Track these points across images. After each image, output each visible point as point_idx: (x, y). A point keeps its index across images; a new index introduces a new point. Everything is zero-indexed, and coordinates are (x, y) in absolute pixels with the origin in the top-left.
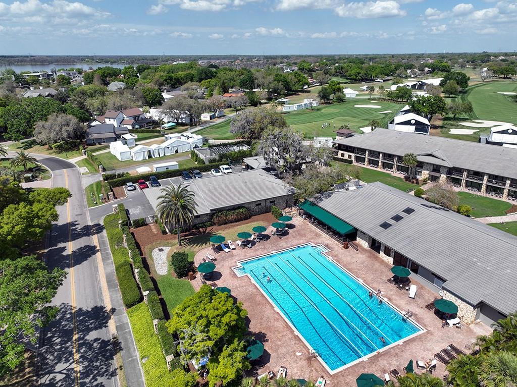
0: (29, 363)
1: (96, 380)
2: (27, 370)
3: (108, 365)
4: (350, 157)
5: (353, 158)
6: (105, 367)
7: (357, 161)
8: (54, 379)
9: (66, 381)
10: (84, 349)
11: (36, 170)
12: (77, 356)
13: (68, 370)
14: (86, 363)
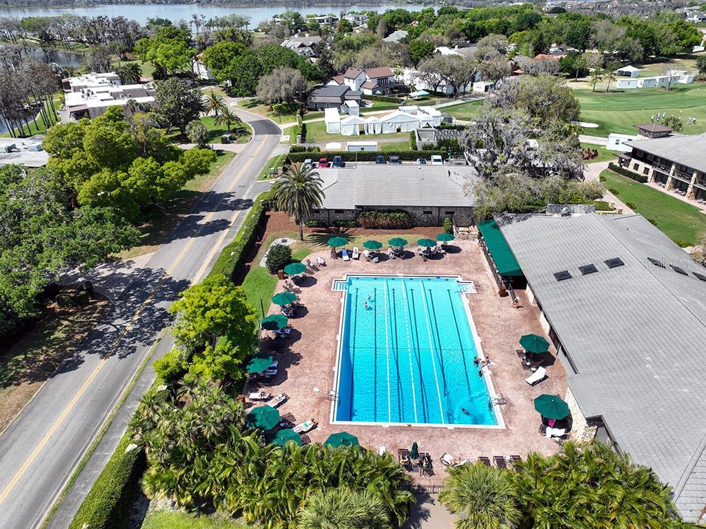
0: (100, 310)
1: (134, 343)
2: (94, 315)
3: (152, 335)
4: (646, 170)
5: (650, 176)
6: (149, 335)
7: (656, 181)
8: (106, 329)
9: (113, 335)
10: (145, 314)
11: (239, 132)
12: (136, 318)
13: (121, 326)
14: (138, 326)
